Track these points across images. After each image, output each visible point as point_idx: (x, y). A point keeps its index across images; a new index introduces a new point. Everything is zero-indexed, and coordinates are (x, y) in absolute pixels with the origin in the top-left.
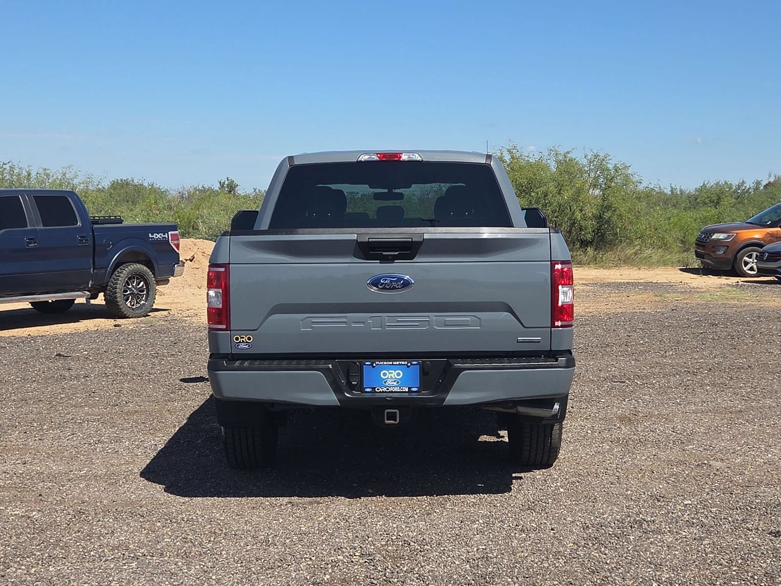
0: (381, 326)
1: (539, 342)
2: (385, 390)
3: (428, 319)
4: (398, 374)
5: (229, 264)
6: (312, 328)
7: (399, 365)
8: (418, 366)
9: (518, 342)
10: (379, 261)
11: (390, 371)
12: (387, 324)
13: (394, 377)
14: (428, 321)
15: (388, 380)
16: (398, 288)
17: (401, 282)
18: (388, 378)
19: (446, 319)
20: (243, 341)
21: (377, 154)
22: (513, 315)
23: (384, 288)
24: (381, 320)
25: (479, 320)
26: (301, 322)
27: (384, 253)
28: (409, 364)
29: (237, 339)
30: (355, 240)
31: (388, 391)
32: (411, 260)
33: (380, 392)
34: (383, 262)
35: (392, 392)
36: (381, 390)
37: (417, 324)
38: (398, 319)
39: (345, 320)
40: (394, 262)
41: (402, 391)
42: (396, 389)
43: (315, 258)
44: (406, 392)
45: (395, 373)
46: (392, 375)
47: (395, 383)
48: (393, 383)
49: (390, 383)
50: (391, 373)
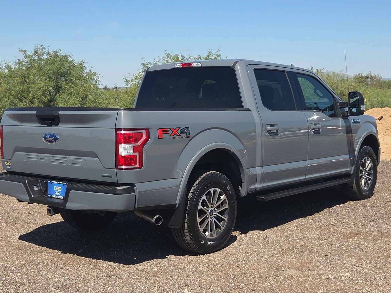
0: (50, 161)
3: (66, 159)
4: (60, 189)
6: (28, 160)
7: (60, 184)
8: (66, 185)
10: (46, 126)
11: (57, 187)
12: (52, 161)
13: (58, 190)
14: (66, 160)
16: (53, 141)
17: (54, 138)
18: (56, 190)
19: (73, 160)
20: (8, 165)
21: (181, 64)
22: (99, 160)
23: (48, 141)
24: (50, 158)
25: (85, 161)
26: (24, 157)
28: (63, 184)
30: (35, 114)
31: (56, 197)
32: (58, 125)
33: (53, 198)
34: (48, 126)
35: (57, 198)
36: (54, 197)
37: (62, 162)
38: (56, 159)
39: (38, 157)
40: (51, 127)
41: (61, 198)
42: (59, 197)
43: (32, 123)
44: (62, 199)
45: (59, 188)
46: (58, 189)
47: (59, 193)
48: (58, 193)
49: (57, 193)
50: (57, 188)
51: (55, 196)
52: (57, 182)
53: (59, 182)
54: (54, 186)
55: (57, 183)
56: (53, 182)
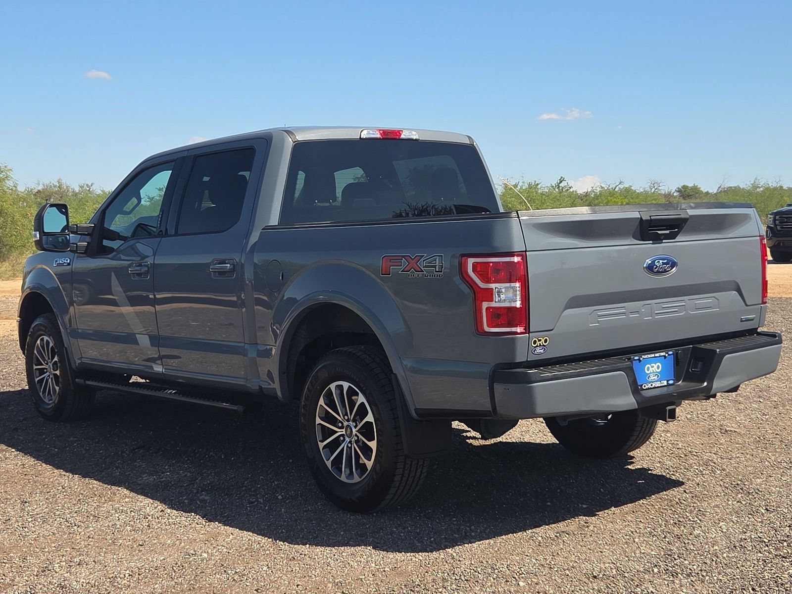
0: (651, 314)
1: (752, 320)
2: (649, 386)
3: (684, 304)
4: (658, 367)
5: (526, 251)
6: (598, 322)
7: (660, 356)
8: (673, 356)
9: (742, 321)
10: (651, 242)
11: (652, 365)
12: (656, 312)
13: (655, 371)
15: (651, 374)
16: (668, 271)
17: (670, 264)
18: (651, 373)
19: (696, 302)
20: (540, 345)
21: (380, 130)
22: (740, 295)
23: (657, 272)
24: (651, 307)
25: (717, 301)
26: (589, 316)
27: (659, 232)
28: (667, 355)
29: (535, 342)
30: (638, 218)
31: (652, 387)
32: (674, 239)
33: (646, 389)
34: (654, 242)
35: (655, 388)
36: (647, 387)
37: (677, 310)
38: (664, 306)
39: (624, 310)
40: (662, 243)
41: (662, 385)
42: (658, 384)
43: (602, 240)
44: (665, 386)
45: (656, 366)
46: (653, 369)
47: (656, 377)
48: (654, 377)
49: (652, 378)
50: (653, 367)
51: (650, 385)
52: (653, 355)
53: (657, 355)
54: (646, 365)
55: (655, 357)
56: (646, 357)
